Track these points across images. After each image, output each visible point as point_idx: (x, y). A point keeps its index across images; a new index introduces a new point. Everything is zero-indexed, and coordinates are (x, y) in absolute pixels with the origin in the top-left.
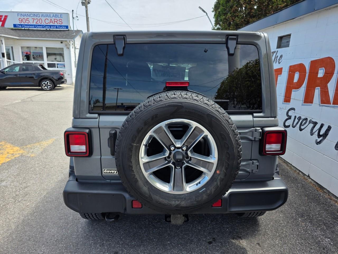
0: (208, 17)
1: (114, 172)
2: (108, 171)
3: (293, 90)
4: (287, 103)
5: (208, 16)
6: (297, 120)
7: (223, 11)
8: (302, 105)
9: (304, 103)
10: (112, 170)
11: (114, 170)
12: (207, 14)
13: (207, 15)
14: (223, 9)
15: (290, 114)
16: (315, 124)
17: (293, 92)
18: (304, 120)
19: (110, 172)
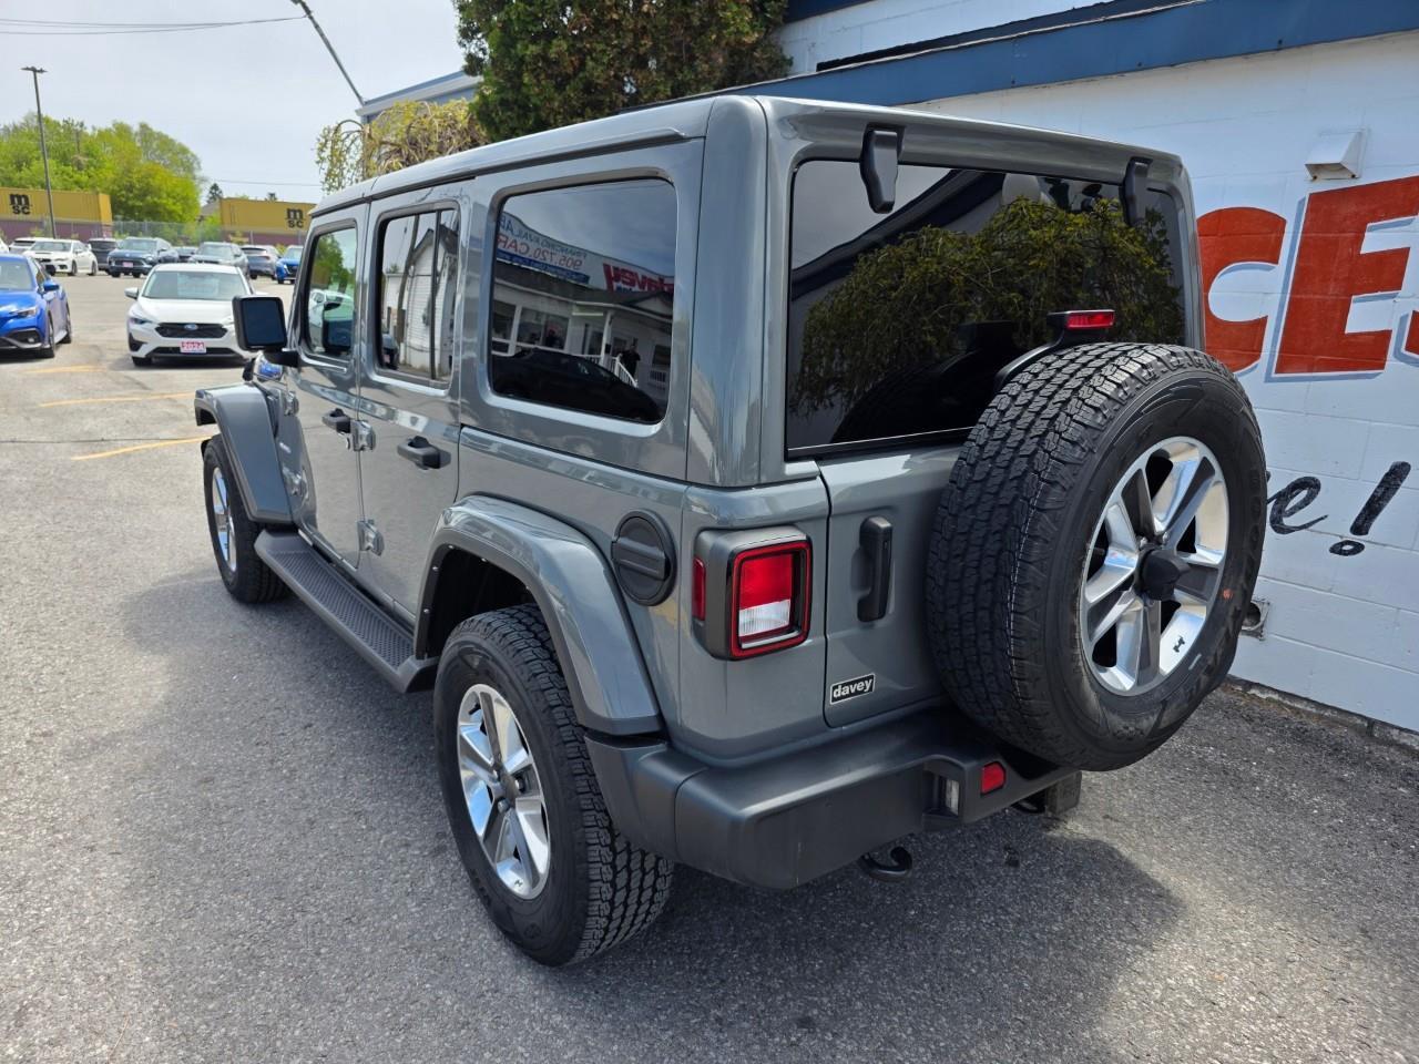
0: (317, 26)
1: (865, 687)
2: (847, 690)
5: (314, 22)
7: (528, 23)
10: (857, 681)
11: (863, 680)
12: (308, 11)
13: (311, 18)
14: (528, 16)
19: (853, 691)
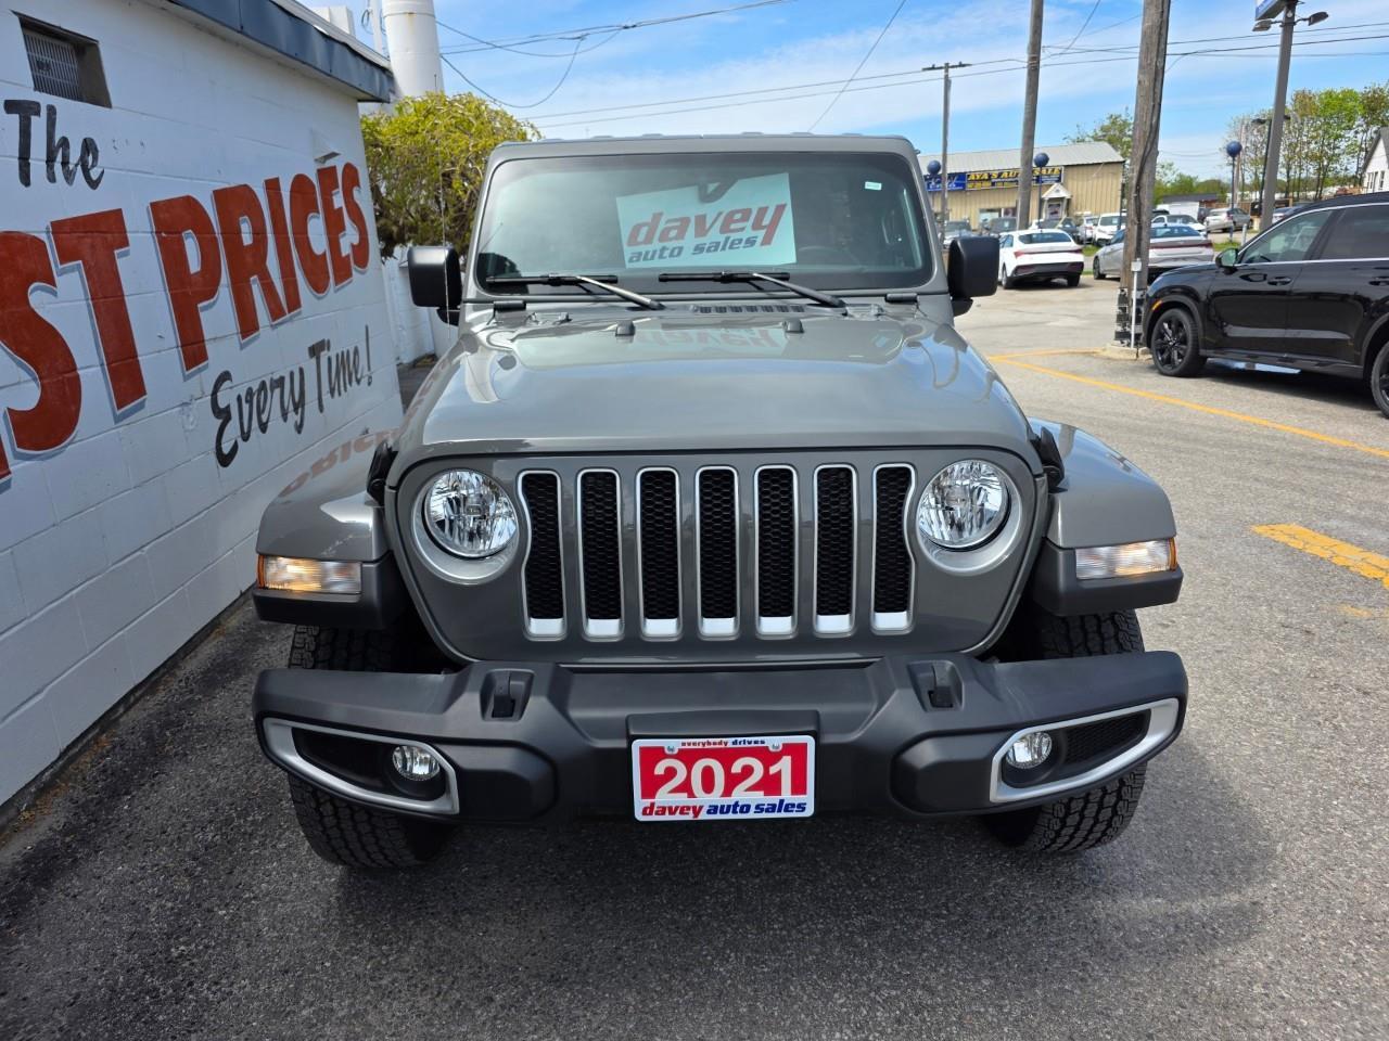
3: (200, 305)
4: (200, 366)
6: (246, 407)
8: (242, 347)
9: (244, 337)
15: (222, 405)
16: (280, 382)
17: (203, 315)
18: (259, 391)
